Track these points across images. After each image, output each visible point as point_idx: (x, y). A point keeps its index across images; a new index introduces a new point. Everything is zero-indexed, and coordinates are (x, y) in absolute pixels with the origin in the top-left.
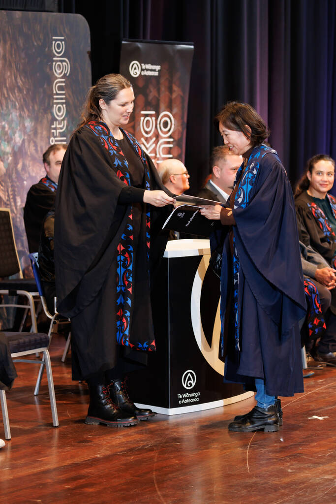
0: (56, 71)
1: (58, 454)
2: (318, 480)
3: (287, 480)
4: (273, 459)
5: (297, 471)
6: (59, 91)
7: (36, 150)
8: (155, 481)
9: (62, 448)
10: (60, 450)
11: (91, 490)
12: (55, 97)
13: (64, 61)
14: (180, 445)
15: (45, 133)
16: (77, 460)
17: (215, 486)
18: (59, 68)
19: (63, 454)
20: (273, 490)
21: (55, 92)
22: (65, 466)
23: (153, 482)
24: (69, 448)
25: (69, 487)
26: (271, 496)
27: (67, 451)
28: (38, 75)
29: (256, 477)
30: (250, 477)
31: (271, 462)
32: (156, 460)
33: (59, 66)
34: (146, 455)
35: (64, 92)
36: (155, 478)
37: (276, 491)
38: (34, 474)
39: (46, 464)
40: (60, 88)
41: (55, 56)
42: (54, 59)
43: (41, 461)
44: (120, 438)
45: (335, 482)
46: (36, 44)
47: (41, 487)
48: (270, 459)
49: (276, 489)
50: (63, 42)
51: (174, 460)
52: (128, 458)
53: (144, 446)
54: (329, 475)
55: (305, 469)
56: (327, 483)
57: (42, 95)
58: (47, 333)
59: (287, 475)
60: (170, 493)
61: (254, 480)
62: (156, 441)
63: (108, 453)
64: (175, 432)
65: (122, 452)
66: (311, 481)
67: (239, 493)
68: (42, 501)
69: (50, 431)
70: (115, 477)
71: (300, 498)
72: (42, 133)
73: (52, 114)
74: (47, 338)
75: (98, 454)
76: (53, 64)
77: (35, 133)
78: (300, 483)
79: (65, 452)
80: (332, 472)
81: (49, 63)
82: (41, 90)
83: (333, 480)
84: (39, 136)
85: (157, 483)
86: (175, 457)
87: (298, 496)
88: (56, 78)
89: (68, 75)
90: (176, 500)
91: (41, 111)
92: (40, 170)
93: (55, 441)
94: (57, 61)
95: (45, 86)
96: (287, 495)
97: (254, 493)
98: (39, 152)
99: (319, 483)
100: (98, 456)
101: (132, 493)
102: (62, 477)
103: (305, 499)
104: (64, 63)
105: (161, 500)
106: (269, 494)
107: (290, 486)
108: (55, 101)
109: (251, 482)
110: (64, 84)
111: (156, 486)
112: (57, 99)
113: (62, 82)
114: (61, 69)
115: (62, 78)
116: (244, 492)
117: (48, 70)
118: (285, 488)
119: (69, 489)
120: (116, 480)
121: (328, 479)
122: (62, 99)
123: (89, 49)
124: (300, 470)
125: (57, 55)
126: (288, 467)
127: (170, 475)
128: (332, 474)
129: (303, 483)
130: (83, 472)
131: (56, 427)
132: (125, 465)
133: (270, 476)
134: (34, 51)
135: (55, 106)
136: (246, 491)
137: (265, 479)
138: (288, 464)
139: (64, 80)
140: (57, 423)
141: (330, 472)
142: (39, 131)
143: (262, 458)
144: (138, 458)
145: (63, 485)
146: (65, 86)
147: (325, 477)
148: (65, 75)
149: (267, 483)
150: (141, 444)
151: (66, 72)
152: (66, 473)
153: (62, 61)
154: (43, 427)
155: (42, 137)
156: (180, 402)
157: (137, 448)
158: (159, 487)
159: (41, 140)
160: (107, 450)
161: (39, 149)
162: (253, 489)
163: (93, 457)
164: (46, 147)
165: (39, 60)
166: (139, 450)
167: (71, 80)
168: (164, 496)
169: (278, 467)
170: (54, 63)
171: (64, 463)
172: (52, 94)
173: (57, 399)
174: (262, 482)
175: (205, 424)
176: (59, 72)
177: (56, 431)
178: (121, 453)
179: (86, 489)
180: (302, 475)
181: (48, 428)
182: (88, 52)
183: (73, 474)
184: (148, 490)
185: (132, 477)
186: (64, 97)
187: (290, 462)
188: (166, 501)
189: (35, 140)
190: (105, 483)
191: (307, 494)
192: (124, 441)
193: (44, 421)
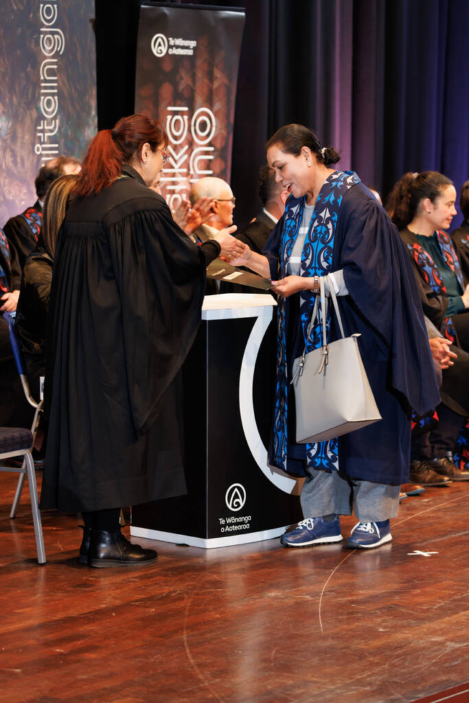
0: (44, 48)
1: (45, 604)
2: (422, 643)
3: (377, 643)
4: (357, 613)
5: (393, 630)
6: (48, 76)
7: (15, 162)
8: (186, 644)
9: (50, 595)
10: (47, 598)
11: (93, 656)
12: (43, 85)
13: (57, 33)
14: (223, 592)
15: (27, 137)
16: (73, 613)
17: (274, 652)
18: (48, 43)
19: (53, 603)
20: (358, 658)
21: (42, 78)
22: (56, 621)
23: (183, 646)
24: (60, 595)
25: (62, 651)
26: (355, 666)
27: (58, 600)
28: (18, 52)
29: (333, 638)
30: (324, 638)
31: (354, 617)
32: (187, 613)
33: (49, 39)
34: (172, 606)
35: (56, 78)
36: (185, 639)
37: (361, 659)
38: (11, 633)
39: (29, 618)
40: (51, 72)
41: (43, 26)
42: (42, 29)
43: (21, 613)
44: (135, 582)
45: (447, 646)
46: (15, 8)
47: (21, 650)
48: (352, 613)
49: (361, 656)
50: (55, 6)
51: (213, 613)
52: (147, 610)
53: (170, 593)
54: (438, 636)
55: (404, 627)
56: (436, 648)
57: (24, 82)
58: (30, 428)
59: (378, 635)
60: (208, 661)
61: (330, 642)
62: (187, 586)
63: (118, 602)
64: (214, 573)
65: (137, 601)
66: (412, 645)
67: (307, 661)
68: (21, 672)
69: (34, 570)
70: (128, 638)
71: (396, 669)
72: (23, 138)
73: (38, 109)
74: (30, 436)
75: (104, 604)
76: (40, 38)
77: (14, 138)
78: (396, 648)
79: (55, 600)
80: (443, 632)
81: (35, 36)
82: (23, 75)
83: (445, 643)
84: (19, 141)
85: (190, 646)
86: (215, 609)
87: (394, 666)
88: (45, 58)
89: (61, 53)
90: (216, 671)
91: (23, 105)
92: (20, 191)
93: (41, 585)
94: (46, 33)
95: (29, 69)
96: (378, 664)
97: (330, 661)
98: (19, 165)
99: (423, 649)
100: (104, 606)
101: (152, 660)
102: (50, 637)
103: (403, 671)
104: (56, 36)
105: (194, 670)
106: (353, 663)
107: (383, 652)
108: (42, 91)
109: (324, 645)
110: (55, 67)
111: (188, 651)
112: (46, 88)
113: (52, 63)
114: (51, 44)
115: (53, 57)
116: (315, 660)
117: (33, 46)
118: (373, 654)
119: (61, 654)
120: (130, 642)
121: (436, 642)
122: (52, 88)
123: (93, 16)
124: (396, 628)
125: (47, 24)
126: (379, 625)
127: (208, 636)
128: (442, 635)
129: (401, 647)
130: (82, 630)
131: (42, 565)
132: (143, 619)
133: (353, 637)
134: (13, 17)
135: (42, 98)
136: (317, 658)
137: (347, 641)
138: (380, 620)
139: (56, 60)
140: (42, 560)
141: (440, 632)
142: (19, 135)
143: (341, 611)
144: (160, 611)
145: (52, 649)
146: (58, 68)
147: (434, 639)
148: (57, 52)
149: (348, 647)
150: (166, 590)
151: (59, 49)
152: (58, 631)
153: (53, 33)
154: (23, 565)
155: (23, 143)
156: (223, 530)
157: (160, 597)
158: (191, 652)
159: (22, 148)
160: (116, 598)
161: (19, 160)
162: (328, 656)
163: (97, 608)
164: (28, 158)
165: (19, 31)
166: (162, 598)
167: (66, 60)
168: (199, 665)
169: (364, 624)
170: (42, 36)
171: (54, 616)
172: (40, 81)
173: (44, 523)
174: (342, 646)
175: (258, 562)
176: (49, 48)
177: (42, 571)
178: (137, 603)
179: (87, 654)
180: (399, 636)
181: (31, 565)
182: (91, 20)
183: (68, 632)
184: (175, 656)
185: (153, 638)
186: (56, 85)
187: (382, 617)
188: (202, 673)
189: (12, 147)
190: (113, 646)
191: (407, 664)
192: (140, 585)
193: (24, 556)
